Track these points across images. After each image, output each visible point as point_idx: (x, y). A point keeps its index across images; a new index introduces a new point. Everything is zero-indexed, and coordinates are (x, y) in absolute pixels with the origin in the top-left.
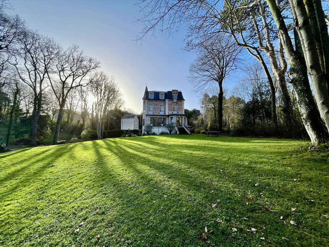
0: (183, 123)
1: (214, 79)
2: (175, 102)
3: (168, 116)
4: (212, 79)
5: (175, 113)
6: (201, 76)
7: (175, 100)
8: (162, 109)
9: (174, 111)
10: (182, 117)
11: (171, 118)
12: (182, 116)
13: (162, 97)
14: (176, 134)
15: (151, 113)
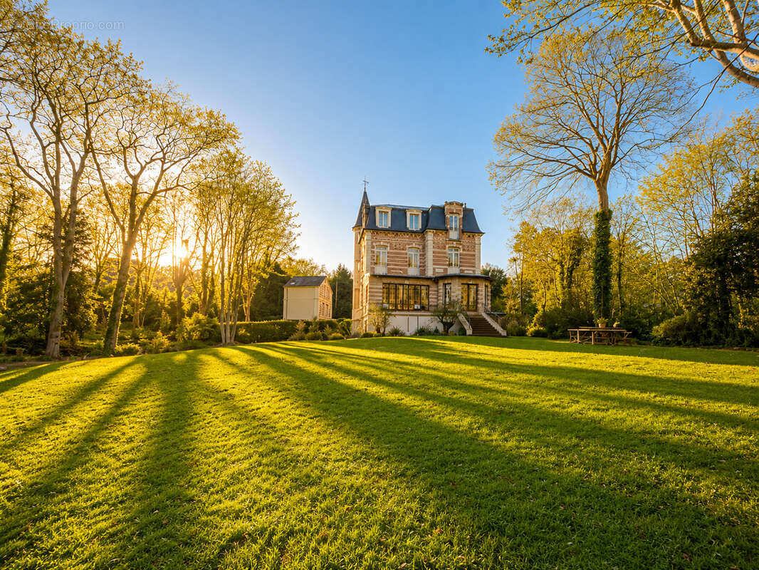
0: (479, 301)
1: (579, 170)
2: (455, 241)
3: (436, 280)
4: (574, 169)
5: (453, 271)
6: (536, 161)
7: (454, 235)
8: (416, 261)
9: (450, 265)
10: (477, 285)
11: (445, 285)
12: (478, 282)
13: (414, 224)
14: (464, 334)
15: (381, 270)
